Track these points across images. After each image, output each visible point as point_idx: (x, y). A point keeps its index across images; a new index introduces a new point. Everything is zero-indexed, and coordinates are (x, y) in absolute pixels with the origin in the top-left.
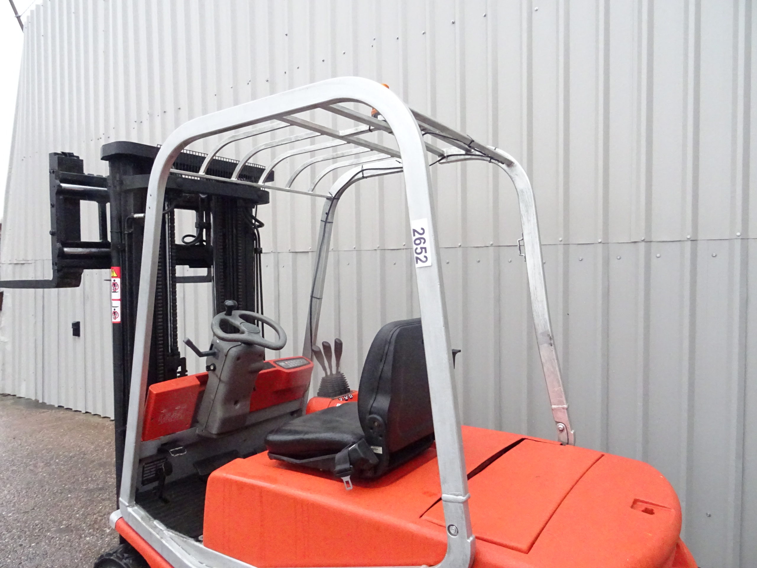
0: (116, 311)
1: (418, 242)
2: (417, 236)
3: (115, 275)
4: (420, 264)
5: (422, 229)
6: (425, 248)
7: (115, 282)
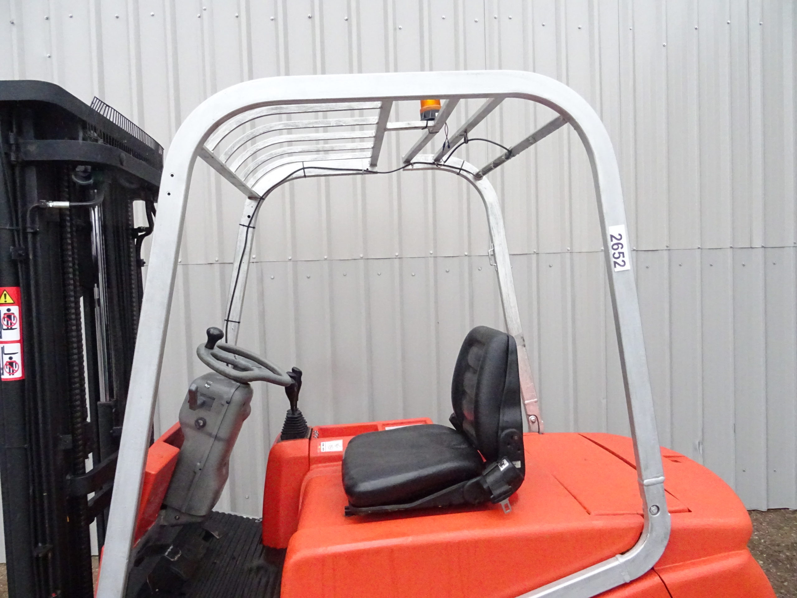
0: (13, 360)
1: (615, 247)
2: (615, 241)
3: (9, 300)
4: (618, 268)
5: (620, 235)
6: (623, 253)
7: (10, 312)
